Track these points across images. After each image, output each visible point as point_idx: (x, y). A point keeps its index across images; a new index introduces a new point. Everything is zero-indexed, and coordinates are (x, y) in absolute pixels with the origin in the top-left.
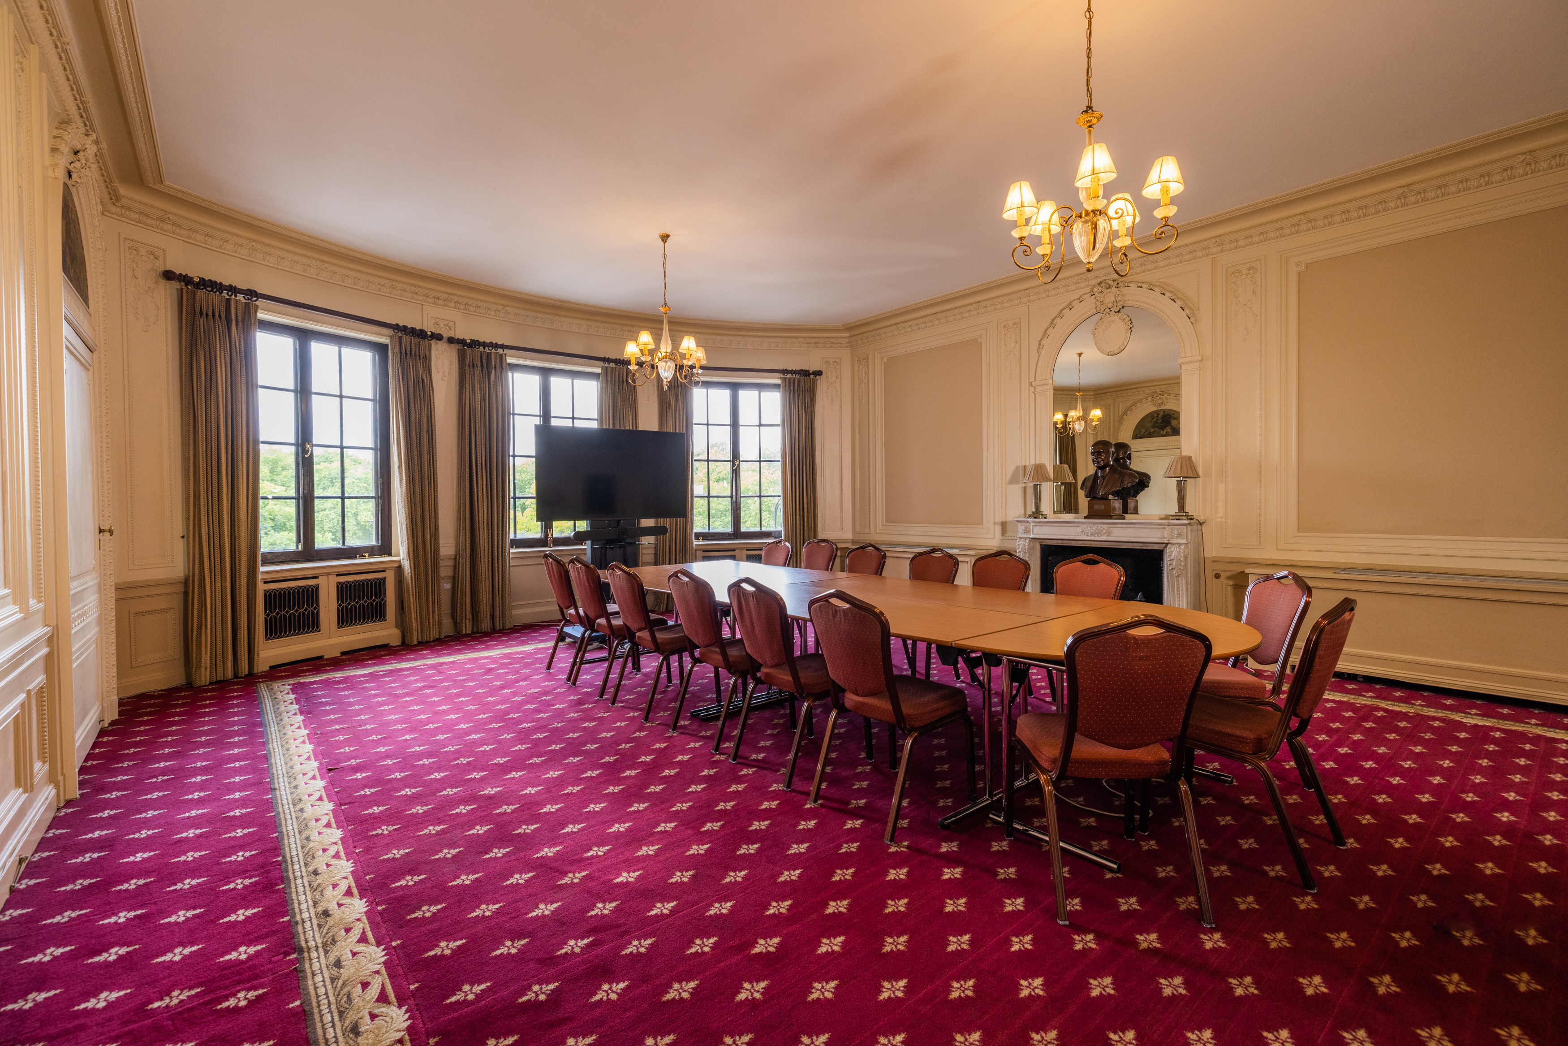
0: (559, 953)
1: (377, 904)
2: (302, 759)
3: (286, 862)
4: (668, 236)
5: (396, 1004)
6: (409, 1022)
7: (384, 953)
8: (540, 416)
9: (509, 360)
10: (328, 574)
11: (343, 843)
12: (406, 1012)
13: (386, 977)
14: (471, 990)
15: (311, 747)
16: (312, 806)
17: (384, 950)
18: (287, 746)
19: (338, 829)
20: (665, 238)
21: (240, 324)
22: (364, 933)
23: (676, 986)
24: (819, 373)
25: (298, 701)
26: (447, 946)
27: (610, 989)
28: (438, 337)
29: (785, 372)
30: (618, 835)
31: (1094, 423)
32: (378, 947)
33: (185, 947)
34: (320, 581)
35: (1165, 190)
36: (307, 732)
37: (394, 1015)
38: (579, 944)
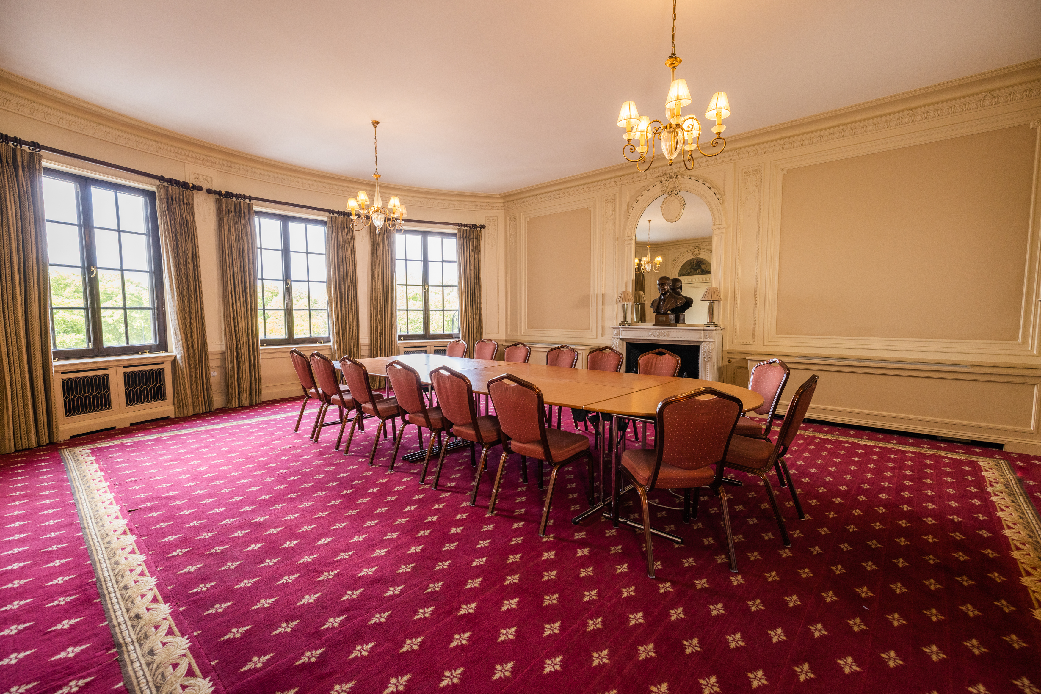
0: (323, 628)
1: (179, 606)
2: (105, 505)
3: (100, 581)
4: (378, 123)
5: (201, 676)
6: (213, 688)
7: (188, 641)
8: (282, 250)
9: (255, 208)
10: (116, 366)
11: (146, 565)
12: (210, 681)
13: (192, 658)
14: (259, 660)
15: (112, 495)
16: (118, 539)
17: (188, 639)
18: (92, 495)
19: (141, 554)
20: (376, 124)
21: (26, 169)
22: (170, 628)
23: (408, 642)
24: (483, 227)
25: (97, 461)
26: (237, 631)
27: (362, 648)
28: (200, 189)
29: (460, 225)
30: (358, 543)
31: (657, 266)
32: (183, 637)
33: (19, 653)
34: (110, 372)
35: (719, 115)
36: (107, 484)
37: (201, 685)
38: (337, 621)
